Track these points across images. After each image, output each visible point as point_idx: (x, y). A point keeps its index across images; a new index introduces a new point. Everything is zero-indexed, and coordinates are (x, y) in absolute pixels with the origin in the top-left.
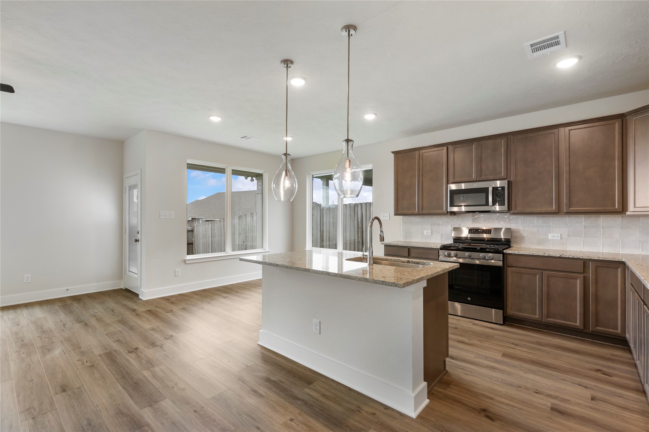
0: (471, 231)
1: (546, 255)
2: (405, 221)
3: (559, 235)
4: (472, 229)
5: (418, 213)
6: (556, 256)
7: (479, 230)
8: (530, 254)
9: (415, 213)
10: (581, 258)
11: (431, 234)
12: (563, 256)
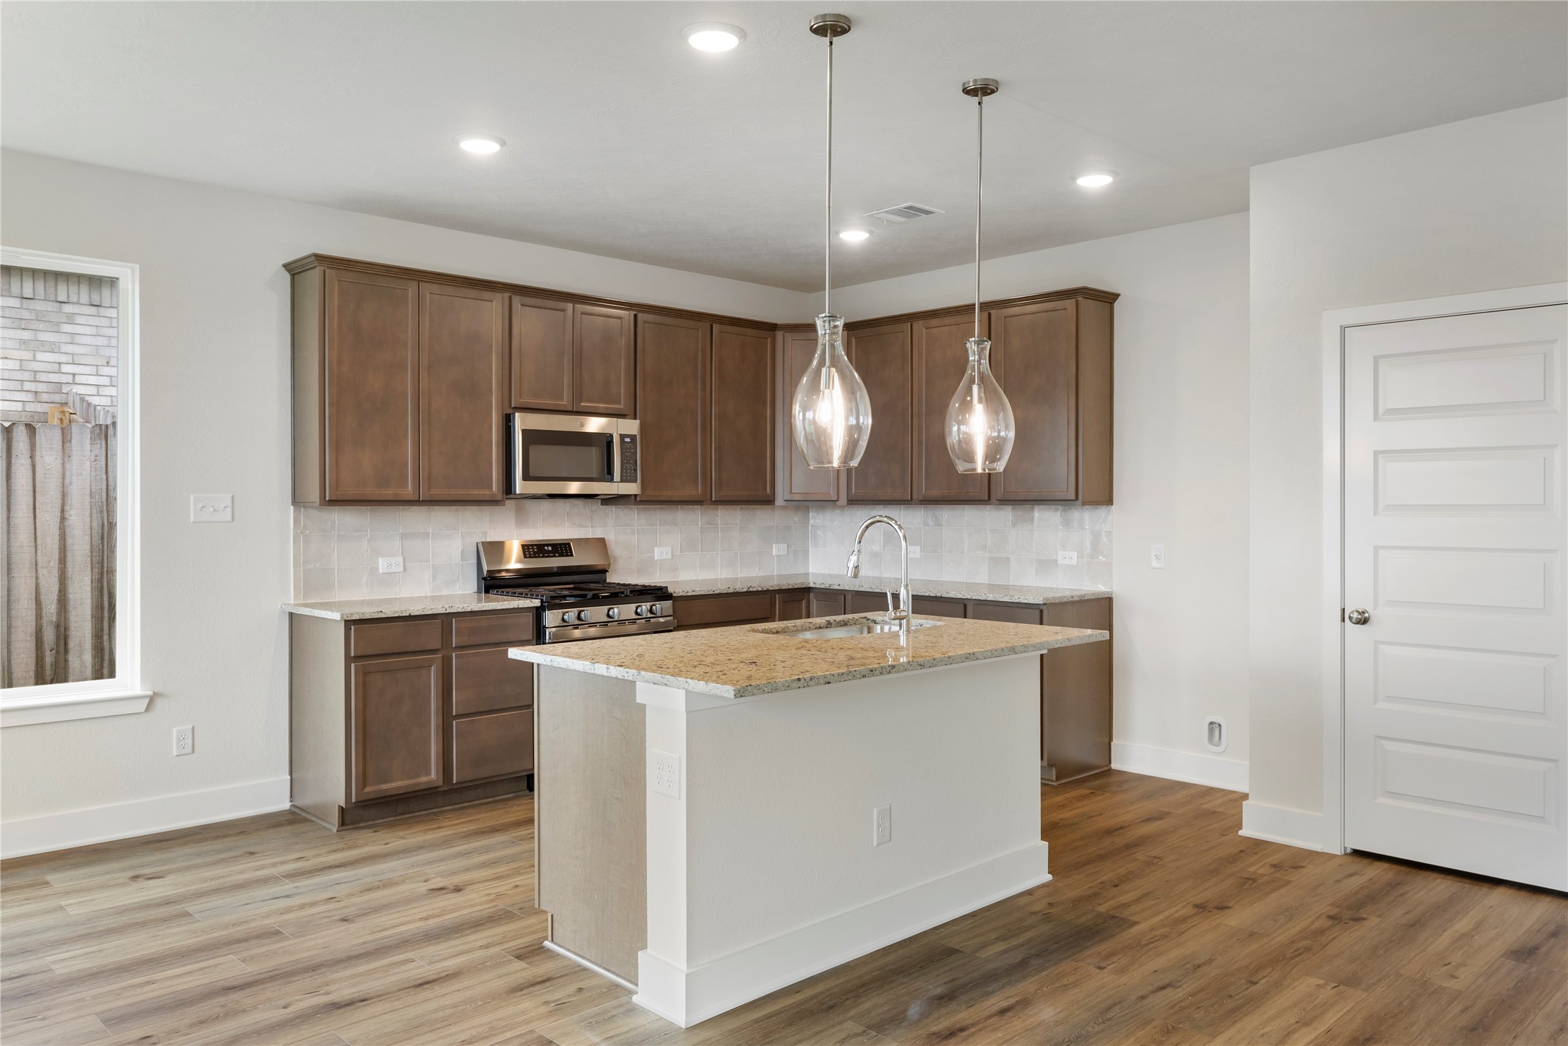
0: (532, 550)
1: (731, 591)
2: (305, 526)
3: (670, 549)
4: (528, 546)
5: (417, 498)
6: (743, 590)
7: (546, 548)
8: (710, 593)
9: (407, 498)
10: (771, 589)
11: (401, 569)
12: (751, 589)
